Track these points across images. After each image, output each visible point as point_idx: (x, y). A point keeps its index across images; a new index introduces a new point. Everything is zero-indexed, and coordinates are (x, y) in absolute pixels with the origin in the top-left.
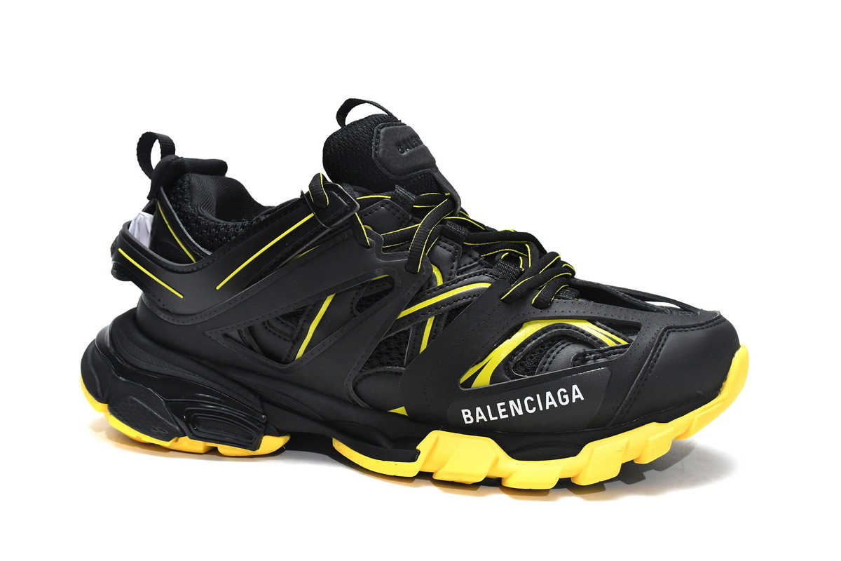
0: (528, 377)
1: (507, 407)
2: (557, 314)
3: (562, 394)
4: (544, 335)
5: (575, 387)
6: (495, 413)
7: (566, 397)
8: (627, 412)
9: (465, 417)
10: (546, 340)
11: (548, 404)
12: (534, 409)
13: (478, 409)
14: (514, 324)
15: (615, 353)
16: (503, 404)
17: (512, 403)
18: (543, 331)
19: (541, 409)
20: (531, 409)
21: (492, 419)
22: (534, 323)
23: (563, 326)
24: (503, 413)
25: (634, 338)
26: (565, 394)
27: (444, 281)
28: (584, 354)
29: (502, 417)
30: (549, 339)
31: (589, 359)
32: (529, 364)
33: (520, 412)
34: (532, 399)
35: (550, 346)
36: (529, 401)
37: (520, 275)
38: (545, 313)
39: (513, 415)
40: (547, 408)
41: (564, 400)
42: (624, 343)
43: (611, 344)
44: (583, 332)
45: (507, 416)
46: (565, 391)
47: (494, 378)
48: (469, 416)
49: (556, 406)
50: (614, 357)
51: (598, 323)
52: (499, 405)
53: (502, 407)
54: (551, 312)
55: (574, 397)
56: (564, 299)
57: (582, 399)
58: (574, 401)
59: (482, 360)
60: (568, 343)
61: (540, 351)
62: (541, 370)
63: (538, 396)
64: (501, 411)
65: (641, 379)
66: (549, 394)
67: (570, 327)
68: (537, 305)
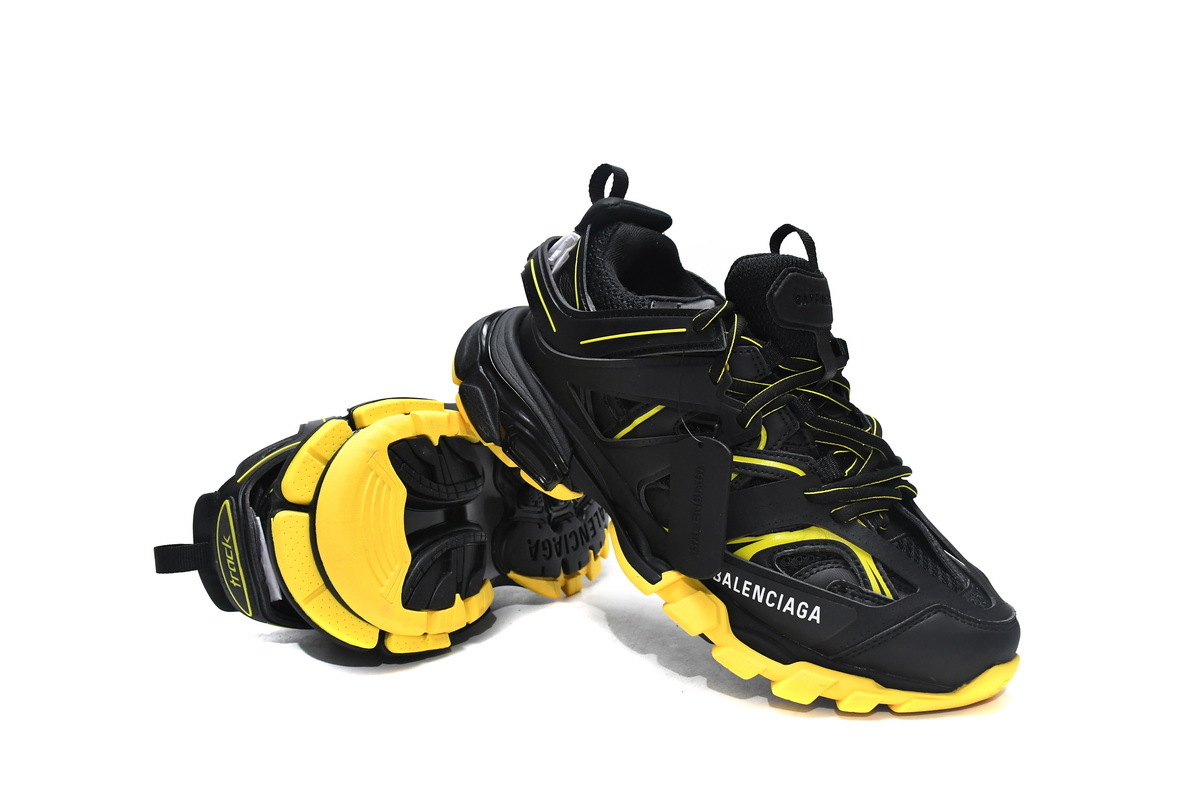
0: (787, 576)
1: (752, 588)
2: (845, 534)
3: (803, 607)
4: (823, 547)
5: (818, 609)
6: (740, 587)
7: (805, 611)
8: (853, 656)
11: (786, 608)
13: (729, 575)
14: (801, 521)
15: (872, 601)
16: (750, 584)
17: (757, 587)
19: (779, 608)
20: (770, 602)
21: (735, 589)
22: (821, 530)
23: (846, 548)
24: (746, 592)
25: (902, 597)
26: (806, 609)
27: (765, 447)
28: (846, 585)
29: (744, 593)
30: (826, 553)
31: (848, 593)
32: (793, 563)
33: (760, 600)
34: (775, 596)
36: (772, 595)
37: (839, 480)
38: (838, 528)
39: (754, 598)
40: (784, 611)
41: (802, 613)
42: (889, 595)
43: (876, 589)
44: (860, 564)
45: (748, 595)
46: (807, 606)
47: (757, 557)
48: (719, 575)
49: (792, 613)
50: (867, 604)
51: (879, 564)
52: (746, 582)
53: (748, 586)
55: (812, 617)
57: (818, 622)
58: (810, 619)
59: (756, 536)
60: (840, 566)
61: (810, 558)
62: (800, 575)
63: (782, 596)
64: (745, 588)
66: (792, 600)
67: (851, 553)
68: (834, 517)
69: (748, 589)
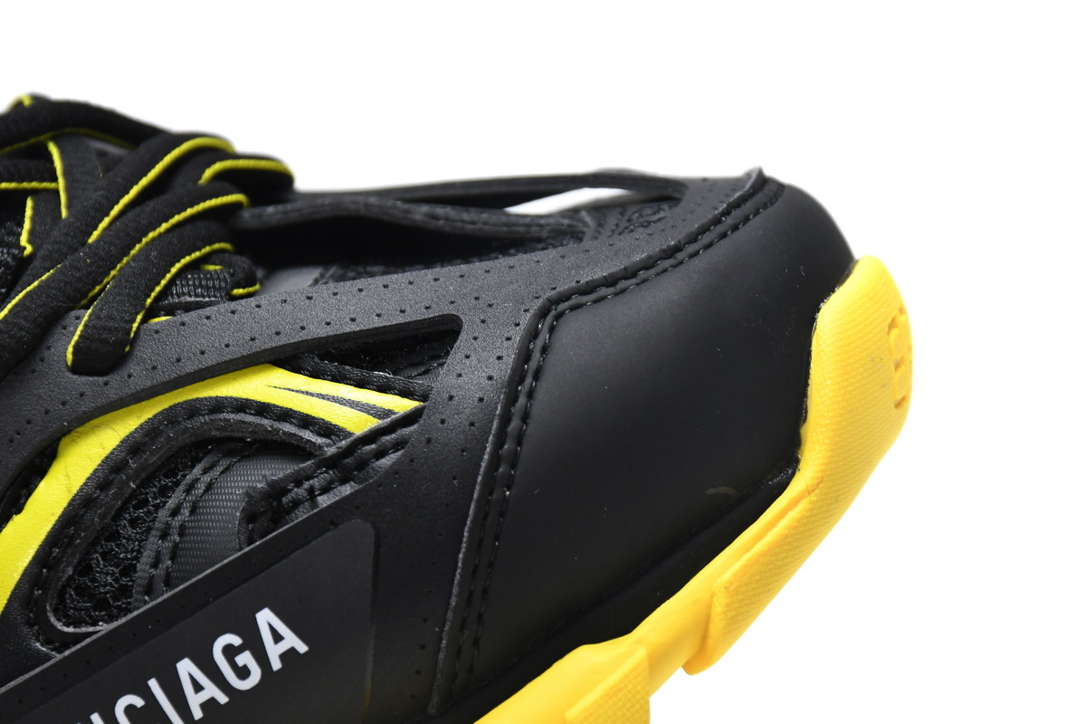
0: (104, 628)
2: (161, 377)
3: (230, 652)
4: (137, 462)
5: (265, 618)
7: (245, 659)
10: (146, 477)
11: (195, 702)
15: (381, 454)
23: (193, 409)
25: (440, 376)
26: (240, 650)
30: (159, 469)
31: (296, 503)
32: (106, 578)
34: (138, 702)
35: (166, 492)
36: (130, 710)
37: (18, 273)
38: (116, 384)
40: (197, 714)
41: (243, 673)
43: (358, 424)
44: (263, 409)
46: (236, 640)
49: (223, 699)
54: (136, 372)
55: (274, 652)
56: (188, 308)
57: (302, 648)
58: (276, 665)
60: (224, 463)
62: (148, 589)
63: (153, 683)
66: (186, 668)
67: (219, 405)
68: (85, 364)
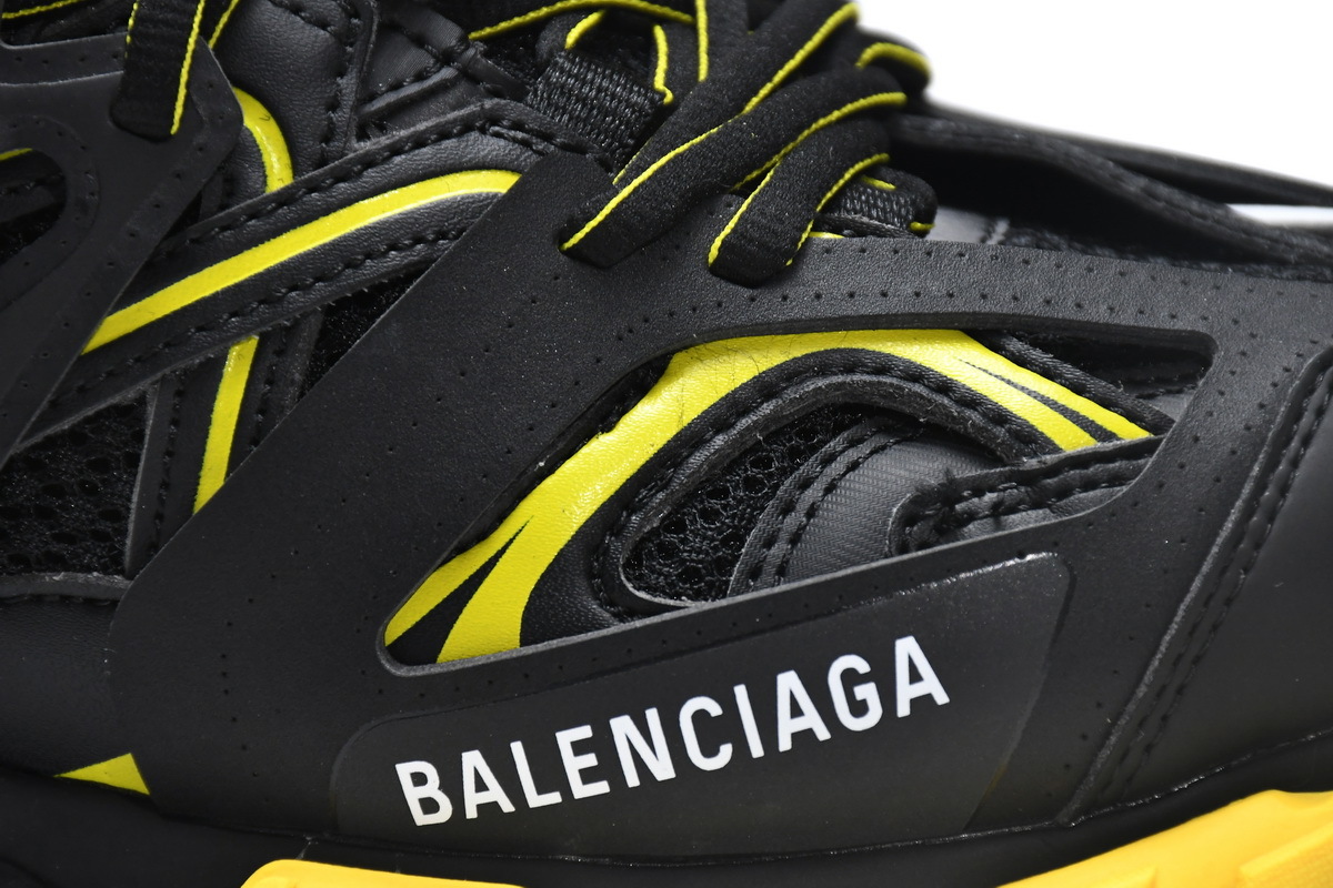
0: (693, 607)
1: (602, 744)
2: (823, 310)
3: (850, 679)
4: (767, 408)
5: (907, 649)
6: (548, 775)
7: (867, 692)
8: (1148, 748)
9: (413, 795)
10: (776, 430)
11: (787, 727)
12: (726, 751)
13: (473, 761)
14: (622, 363)
15: (1090, 485)
16: (585, 732)
17: (622, 728)
18: (764, 387)
19: (757, 749)
20: (709, 750)
21: (535, 800)
22: (716, 355)
23: (851, 361)
24: (588, 776)
25: (1174, 407)
26: (864, 679)
27: (296, 168)
28: (949, 493)
29: (581, 790)
30: (792, 425)
31: (971, 516)
32: (697, 543)
33: (663, 769)
34: (714, 709)
35: (796, 456)
36: (700, 717)
37: (653, 124)
38: (769, 304)
39: (632, 780)
40: (785, 744)
41: (859, 708)
42: (1130, 432)
43: (1072, 440)
44: (945, 386)
45: (602, 787)
46: (862, 666)
47: (543, 613)
48: (432, 789)
49: (823, 734)
50: (1088, 502)
51: (1015, 345)
52: (565, 738)
53: (579, 748)
54: (798, 298)
55: (905, 693)
56: (860, 231)
57: (941, 698)
58: (903, 710)
59: (483, 535)
60: (879, 441)
61: (750, 483)
62: (754, 573)
63: (741, 692)
64: (573, 764)
65: (1206, 598)
66: (789, 683)
67: (884, 365)
69: (590, 760)
